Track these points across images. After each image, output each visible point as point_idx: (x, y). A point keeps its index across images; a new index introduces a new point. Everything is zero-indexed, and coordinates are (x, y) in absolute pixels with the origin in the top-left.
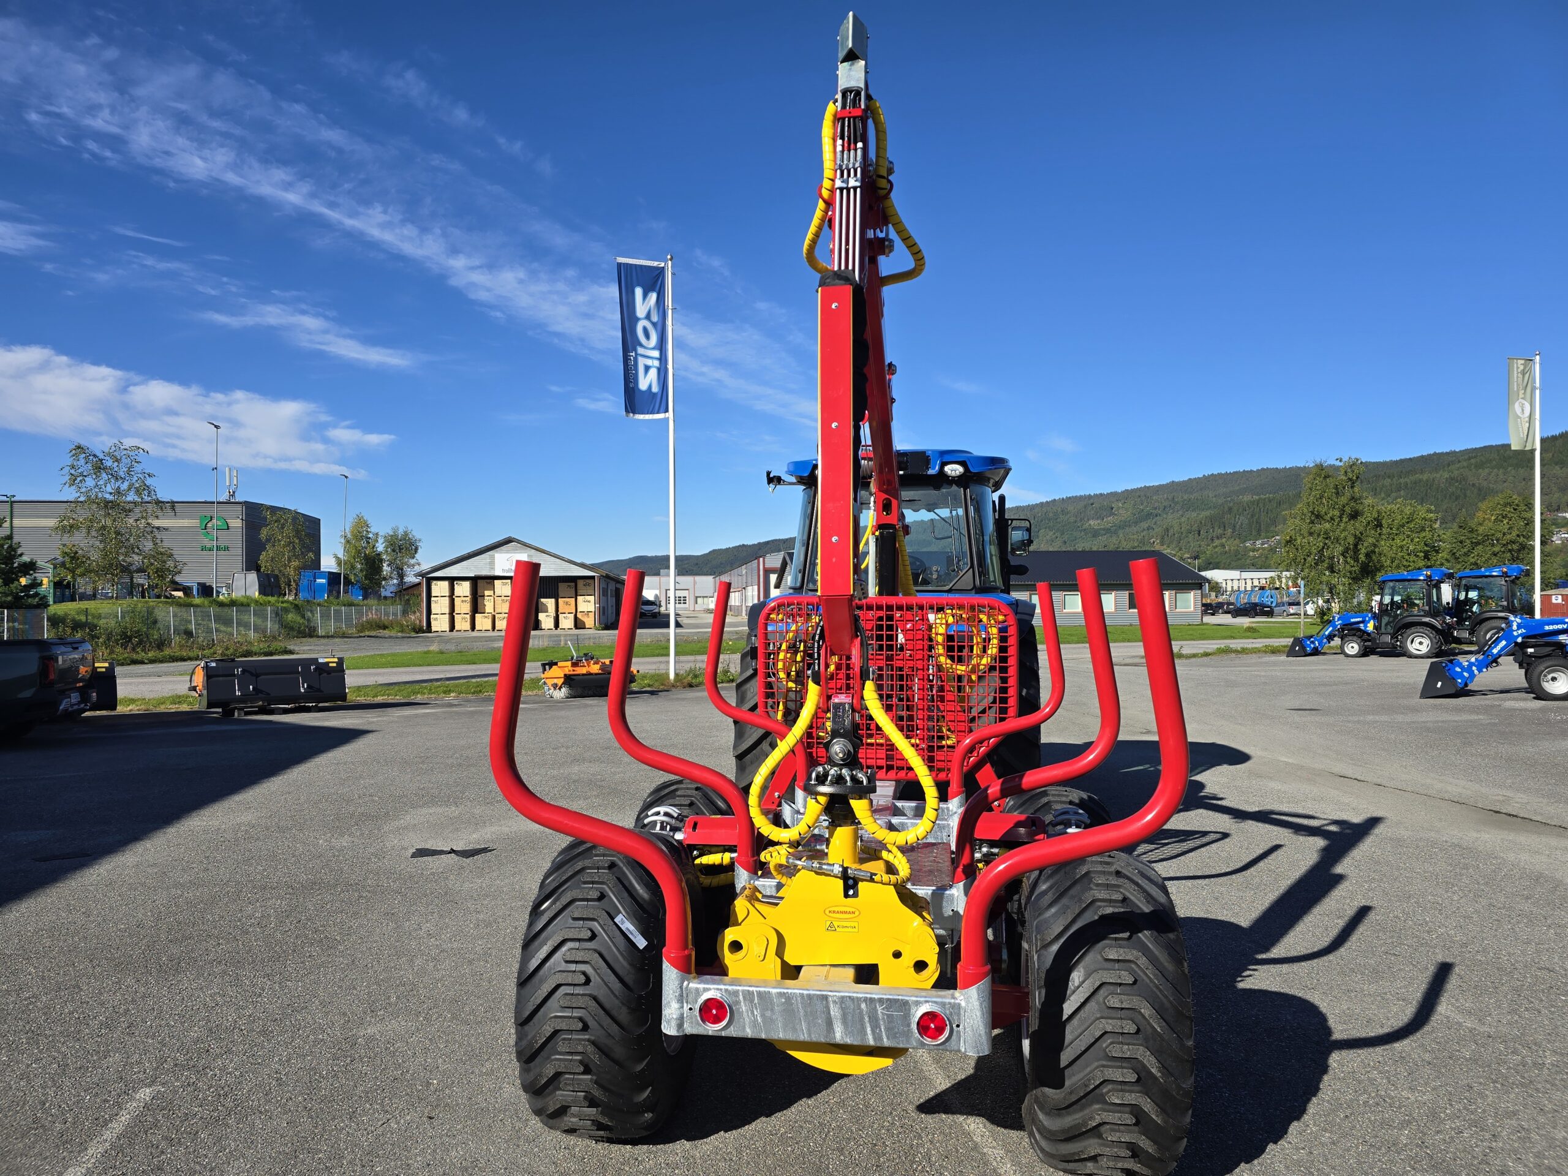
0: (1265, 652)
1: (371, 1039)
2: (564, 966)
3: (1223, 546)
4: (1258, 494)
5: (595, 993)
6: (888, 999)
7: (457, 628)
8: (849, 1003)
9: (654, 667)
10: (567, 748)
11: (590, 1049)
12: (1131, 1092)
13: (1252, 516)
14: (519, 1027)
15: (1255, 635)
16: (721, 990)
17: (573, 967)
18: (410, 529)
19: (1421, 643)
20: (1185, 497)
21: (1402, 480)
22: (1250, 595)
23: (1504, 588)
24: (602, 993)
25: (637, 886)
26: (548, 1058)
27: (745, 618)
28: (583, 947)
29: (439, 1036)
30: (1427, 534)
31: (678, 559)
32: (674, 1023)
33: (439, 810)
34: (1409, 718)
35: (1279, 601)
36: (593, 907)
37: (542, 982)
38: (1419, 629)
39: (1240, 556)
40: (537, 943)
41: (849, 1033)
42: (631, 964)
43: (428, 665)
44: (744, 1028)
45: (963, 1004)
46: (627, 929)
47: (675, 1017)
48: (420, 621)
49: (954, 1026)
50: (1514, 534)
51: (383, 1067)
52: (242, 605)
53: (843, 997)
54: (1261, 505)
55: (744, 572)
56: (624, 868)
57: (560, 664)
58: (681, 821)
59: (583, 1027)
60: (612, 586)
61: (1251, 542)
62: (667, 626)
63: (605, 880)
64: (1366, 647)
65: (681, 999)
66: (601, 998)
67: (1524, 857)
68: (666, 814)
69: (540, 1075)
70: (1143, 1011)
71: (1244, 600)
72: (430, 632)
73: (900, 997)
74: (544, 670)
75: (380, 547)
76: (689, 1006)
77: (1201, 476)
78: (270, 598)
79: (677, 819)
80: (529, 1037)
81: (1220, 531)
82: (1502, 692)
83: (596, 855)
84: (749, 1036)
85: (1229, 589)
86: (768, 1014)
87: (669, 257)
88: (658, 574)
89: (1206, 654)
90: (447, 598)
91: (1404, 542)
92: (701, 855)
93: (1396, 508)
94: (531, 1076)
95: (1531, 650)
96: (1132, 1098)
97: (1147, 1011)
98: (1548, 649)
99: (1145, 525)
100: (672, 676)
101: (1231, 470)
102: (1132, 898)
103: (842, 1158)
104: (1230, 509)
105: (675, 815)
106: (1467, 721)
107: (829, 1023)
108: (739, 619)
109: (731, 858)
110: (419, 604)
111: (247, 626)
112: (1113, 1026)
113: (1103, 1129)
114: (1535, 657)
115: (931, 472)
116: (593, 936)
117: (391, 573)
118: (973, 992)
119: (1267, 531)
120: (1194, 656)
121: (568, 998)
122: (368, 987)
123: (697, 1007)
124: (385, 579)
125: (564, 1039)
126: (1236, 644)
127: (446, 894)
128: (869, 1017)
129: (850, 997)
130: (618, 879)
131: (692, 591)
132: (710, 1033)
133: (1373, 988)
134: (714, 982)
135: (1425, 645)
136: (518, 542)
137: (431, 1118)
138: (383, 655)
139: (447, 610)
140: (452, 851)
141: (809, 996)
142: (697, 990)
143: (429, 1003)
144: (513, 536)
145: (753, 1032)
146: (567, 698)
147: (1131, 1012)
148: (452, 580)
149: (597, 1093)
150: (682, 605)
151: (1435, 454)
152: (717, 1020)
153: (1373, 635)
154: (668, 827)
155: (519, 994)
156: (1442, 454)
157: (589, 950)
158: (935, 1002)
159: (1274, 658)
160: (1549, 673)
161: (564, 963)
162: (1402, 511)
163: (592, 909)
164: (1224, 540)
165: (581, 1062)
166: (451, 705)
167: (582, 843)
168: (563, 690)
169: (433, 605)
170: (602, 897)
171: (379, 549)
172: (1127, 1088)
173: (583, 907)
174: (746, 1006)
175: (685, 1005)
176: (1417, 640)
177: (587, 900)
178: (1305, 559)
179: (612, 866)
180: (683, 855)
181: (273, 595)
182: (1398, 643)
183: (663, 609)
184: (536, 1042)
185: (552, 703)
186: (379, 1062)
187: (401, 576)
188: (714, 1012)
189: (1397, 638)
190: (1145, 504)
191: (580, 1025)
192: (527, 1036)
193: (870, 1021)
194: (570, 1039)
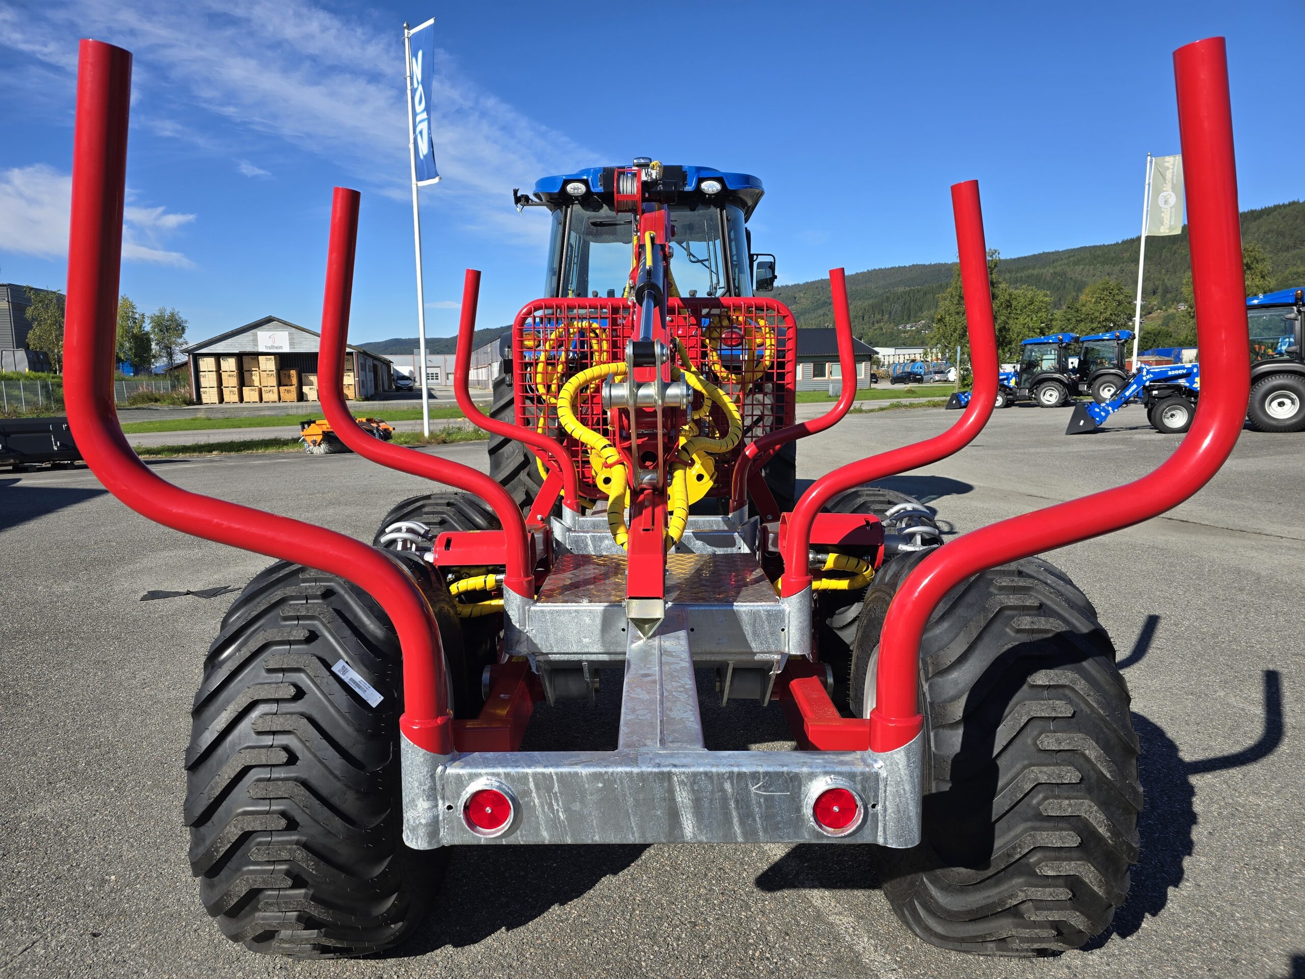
0: (929, 406)
1: (40, 821)
2: (254, 740)
3: (881, 329)
4: (909, 286)
5: (304, 775)
6: (766, 774)
7: (226, 400)
8: (704, 783)
9: (410, 428)
10: (324, 493)
11: (300, 854)
12: (1071, 859)
13: (904, 304)
14: (193, 829)
15: (914, 395)
16: (498, 775)
17: (268, 740)
18: (177, 310)
19: (1051, 395)
20: (853, 289)
21: (1018, 275)
22: (904, 368)
23: (1117, 349)
24: (315, 775)
25: (365, 619)
26: (238, 870)
27: (491, 389)
28: (285, 711)
29: (132, 812)
30: (1043, 314)
31: (427, 341)
32: (422, 832)
33: (182, 553)
34: (1064, 449)
35: (926, 371)
36: (299, 653)
37: (221, 763)
38: (1050, 383)
39: (894, 337)
40: (213, 708)
41: (706, 826)
42: (358, 731)
43: (195, 429)
44: (537, 830)
45: (883, 774)
46: (351, 679)
47: (423, 821)
48: (190, 396)
49: (869, 806)
50: (1108, 313)
51: (46, 860)
52: (11, 379)
53: (695, 775)
54: (911, 295)
55: (489, 350)
56: (347, 597)
57: (317, 422)
58: (431, 539)
59: (288, 825)
60: (370, 362)
61: (903, 325)
62: (420, 397)
63: (316, 614)
64: (1008, 400)
65: (433, 794)
66: (314, 782)
67: (1215, 554)
68: (410, 530)
69: (228, 894)
70: (1087, 752)
71: (899, 371)
72: (201, 403)
73: (785, 769)
74: (304, 427)
75: (147, 327)
76: (447, 804)
77: (866, 271)
78: (40, 374)
79: (423, 536)
80: (208, 842)
81: (879, 317)
82: (1131, 429)
83: (304, 581)
84: (547, 842)
85: (886, 363)
86: (577, 806)
87: (405, 25)
88: (412, 353)
89: (882, 409)
90: (214, 373)
91: (1026, 321)
92: (457, 579)
93: (1023, 293)
94: (216, 895)
95: (1155, 392)
96: (1069, 868)
97: (1093, 752)
98: (1169, 391)
99: (821, 312)
100: (426, 434)
101: (889, 266)
102: (1048, 603)
103: (657, 949)
104: (888, 298)
105: (422, 532)
106: (1111, 450)
107: (674, 815)
108: (486, 391)
109: (497, 581)
110: (187, 379)
111: (18, 399)
112: (1049, 776)
113: (1023, 907)
114: (1157, 398)
115: (688, 188)
116: (300, 694)
117: (160, 352)
118: (899, 755)
119: (915, 317)
120: (872, 411)
121: (262, 785)
122: (53, 751)
123: (461, 803)
124: (154, 357)
125: (260, 844)
126: (905, 401)
127: (173, 636)
128: (737, 801)
129: (706, 774)
130: (339, 612)
131: (443, 368)
132: (483, 842)
133: (1156, 683)
134: (486, 763)
135: (1054, 396)
136: (279, 321)
137: (95, 935)
138: (152, 422)
139: (215, 384)
140: (188, 593)
141: (641, 775)
142: (459, 777)
143: (127, 768)
144: (274, 315)
145: (552, 836)
146: (326, 453)
147: (1069, 754)
148: (218, 357)
149: (315, 911)
150: (435, 381)
151: (1044, 253)
152: (493, 822)
153: (1014, 390)
154: (414, 546)
155: (190, 782)
156: (1049, 253)
157: (292, 714)
158: (840, 774)
159: (935, 410)
160: (1169, 410)
161: (254, 735)
162: (1026, 295)
163: (300, 655)
164: (882, 324)
165: (288, 873)
166: (212, 461)
167: (289, 564)
168: (323, 446)
169: (202, 380)
170: (312, 637)
171: (146, 329)
172: (1063, 854)
173: (282, 654)
174: (539, 797)
175: (440, 802)
176: (1048, 393)
177: (290, 643)
178: (952, 335)
179: (328, 594)
180: (433, 578)
181: (43, 371)
182: (1033, 396)
183: (417, 385)
184: (217, 850)
185: (312, 457)
186: (41, 854)
187: (170, 355)
188: (489, 810)
189: (1032, 391)
190: (821, 294)
191: (283, 823)
192: (204, 840)
193: (737, 808)
194: (269, 843)
